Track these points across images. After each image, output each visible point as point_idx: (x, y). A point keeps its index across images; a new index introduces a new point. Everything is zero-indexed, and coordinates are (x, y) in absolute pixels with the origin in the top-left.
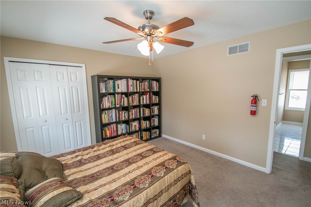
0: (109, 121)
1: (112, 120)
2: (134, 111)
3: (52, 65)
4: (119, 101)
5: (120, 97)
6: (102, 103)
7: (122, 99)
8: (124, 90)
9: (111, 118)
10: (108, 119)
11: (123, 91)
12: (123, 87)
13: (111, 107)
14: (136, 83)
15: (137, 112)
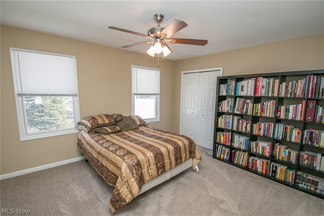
0: (225, 127)
1: (229, 127)
2: (263, 125)
3: (202, 72)
4: (240, 107)
5: (242, 101)
6: (221, 106)
7: (246, 105)
8: (251, 93)
9: (228, 124)
10: (225, 124)
11: (249, 95)
12: (249, 89)
13: (229, 112)
14: (274, 83)
15: (269, 129)
